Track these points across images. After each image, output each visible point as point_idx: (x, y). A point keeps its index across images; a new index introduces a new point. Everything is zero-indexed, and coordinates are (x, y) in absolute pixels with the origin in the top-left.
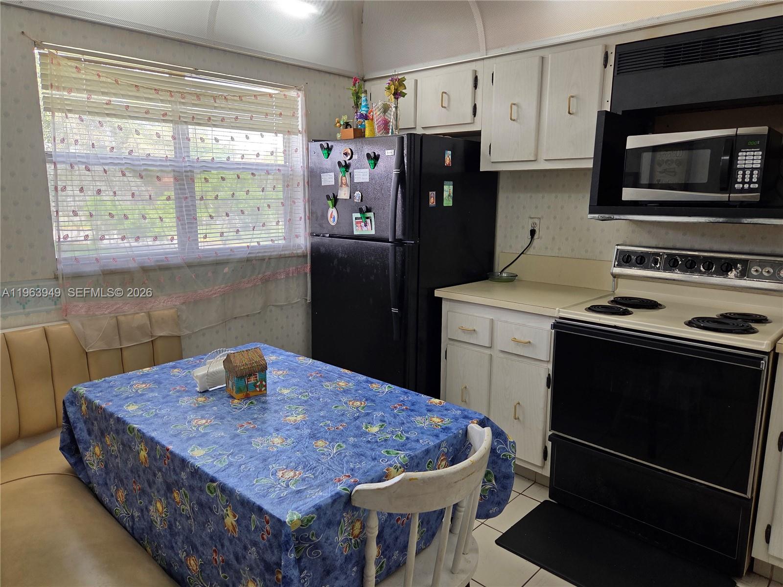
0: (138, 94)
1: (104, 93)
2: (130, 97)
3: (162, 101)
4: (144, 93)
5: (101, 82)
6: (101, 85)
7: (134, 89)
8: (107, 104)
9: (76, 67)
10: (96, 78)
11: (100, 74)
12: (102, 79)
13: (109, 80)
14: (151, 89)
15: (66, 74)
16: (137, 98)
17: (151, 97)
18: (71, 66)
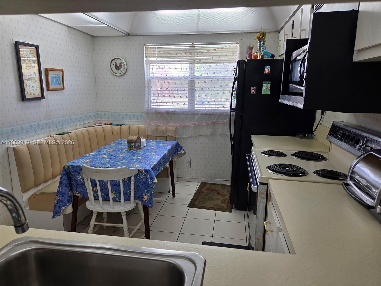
0: (170, 56)
1: (161, 57)
2: (168, 57)
3: (178, 57)
4: (173, 55)
5: (160, 53)
6: (160, 54)
7: (169, 54)
8: (162, 60)
9: (153, 50)
10: (159, 52)
11: (160, 51)
12: (161, 52)
13: (162, 52)
14: (175, 53)
15: (151, 53)
16: (170, 57)
17: (175, 56)
18: (152, 50)
